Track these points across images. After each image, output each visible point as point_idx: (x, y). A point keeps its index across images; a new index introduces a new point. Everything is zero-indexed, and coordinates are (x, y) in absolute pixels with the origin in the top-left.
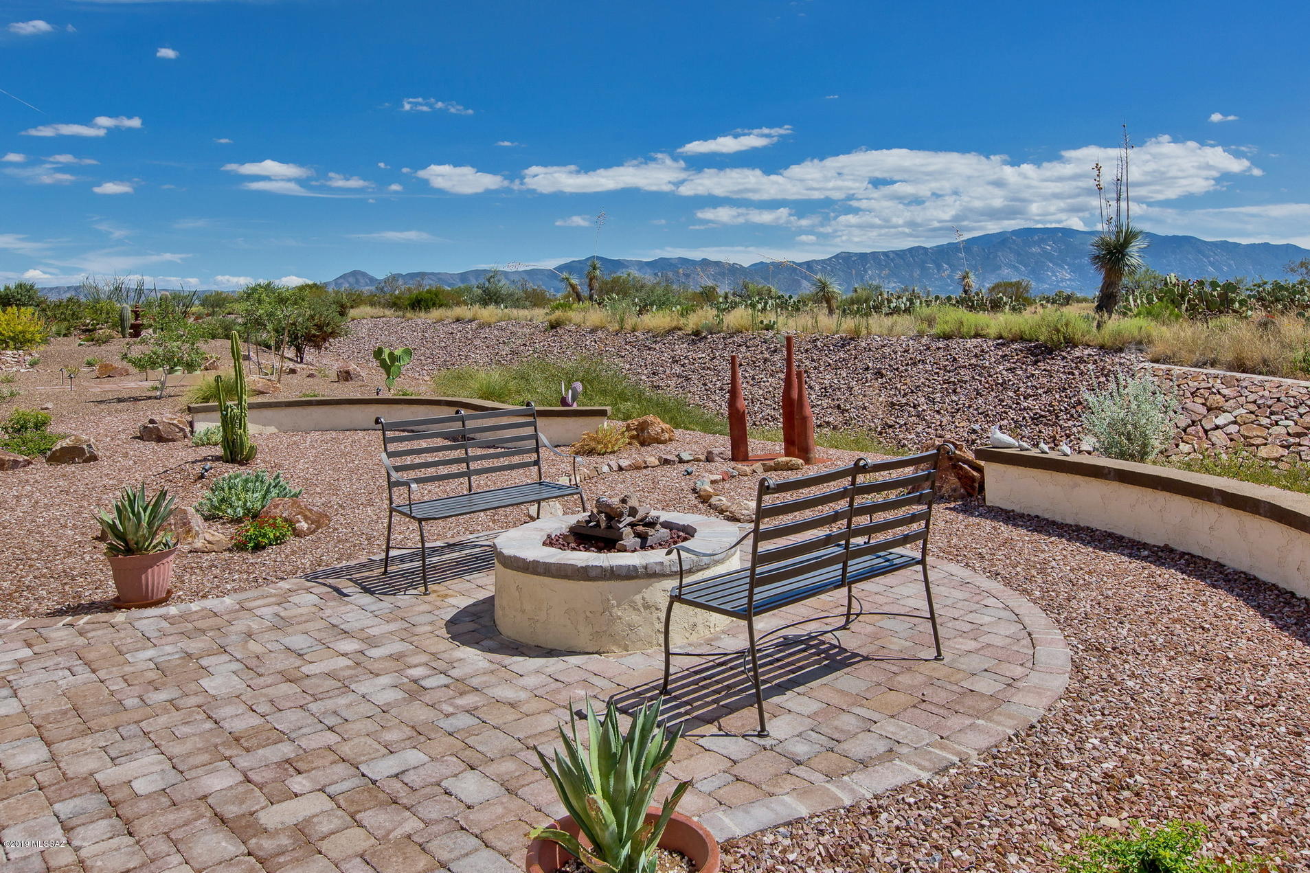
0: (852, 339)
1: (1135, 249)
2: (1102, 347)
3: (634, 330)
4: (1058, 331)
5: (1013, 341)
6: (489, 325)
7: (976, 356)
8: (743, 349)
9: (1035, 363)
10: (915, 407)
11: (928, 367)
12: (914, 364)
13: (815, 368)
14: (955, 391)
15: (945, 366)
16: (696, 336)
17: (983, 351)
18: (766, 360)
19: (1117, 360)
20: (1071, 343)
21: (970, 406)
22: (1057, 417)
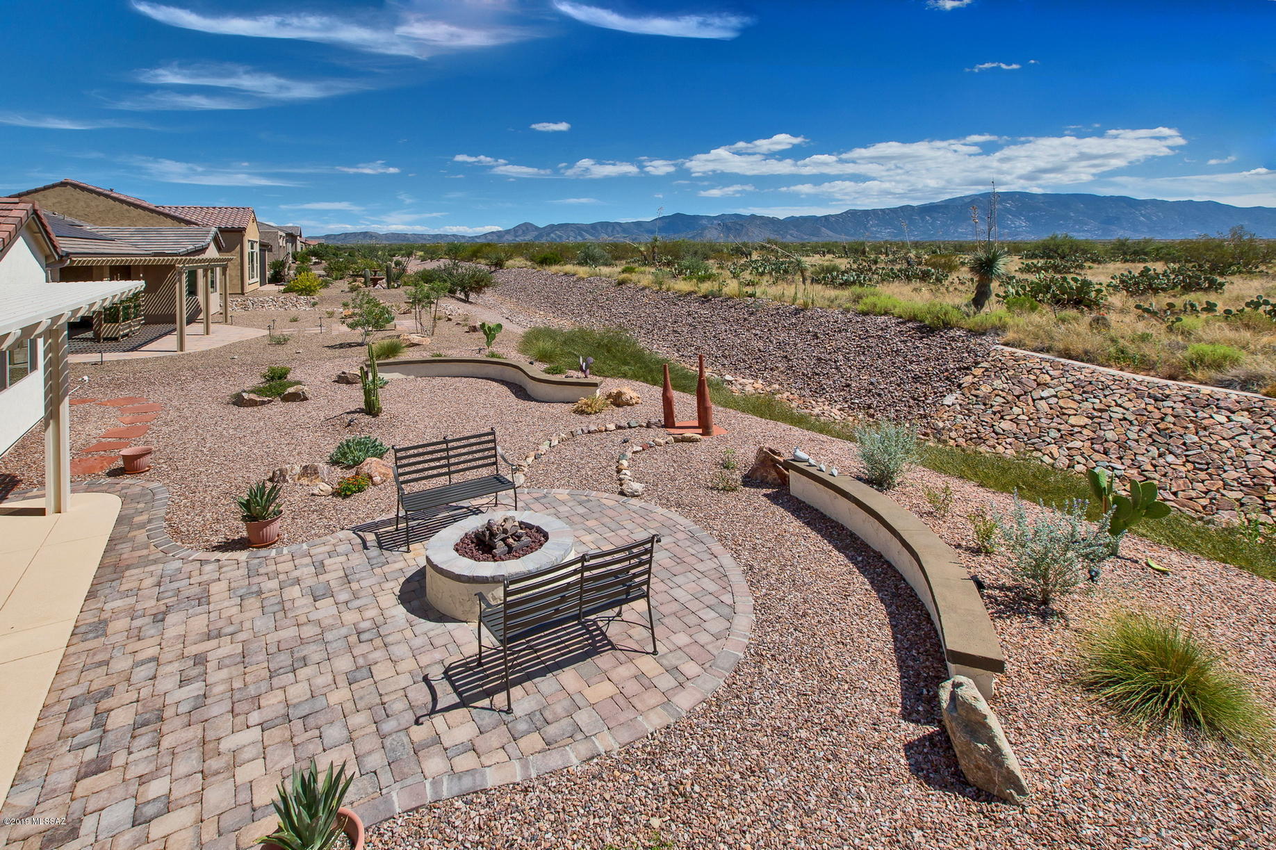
0: (802, 310)
1: (1001, 263)
2: (970, 331)
3: (668, 290)
4: (938, 318)
5: (910, 321)
6: (583, 279)
7: (882, 329)
8: (733, 310)
9: (921, 338)
10: (835, 362)
11: (849, 335)
12: (840, 332)
13: (776, 328)
14: (863, 353)
15: (860, 335)
16: (706, 298)
17: (887, 326)
18: (745, 319)
19: (979, 341)
20: (947, 326)
21: (872, 365)
22: (930, 379)
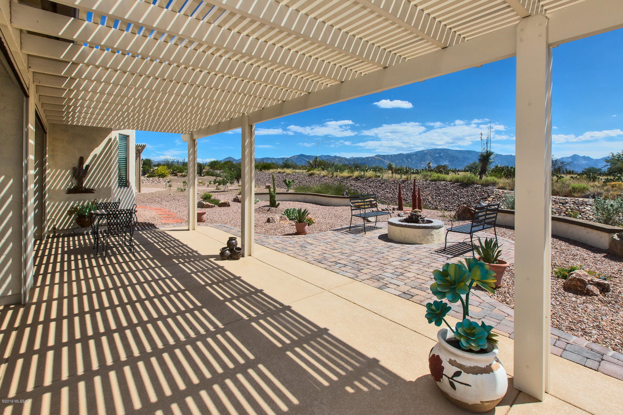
0: (406, 181)
1: (492, 157)
2: (482, 185)
3: (337, 176)
4: (470, 180)
5: (455, 182)
7: (444, 186)
8: (372, 183)
9: (463, 189)
10: (428, 200)
11: (430, 189)
12: (426, 188)
13: (396, 188)
14: (439, 196)
15: (435, 189)
16: (357, 179)
17: (446, 185)
18: (380, 186)
19: (487, 188)
20: (473, 183)
21: (444, 200)
22: (471, 203)
